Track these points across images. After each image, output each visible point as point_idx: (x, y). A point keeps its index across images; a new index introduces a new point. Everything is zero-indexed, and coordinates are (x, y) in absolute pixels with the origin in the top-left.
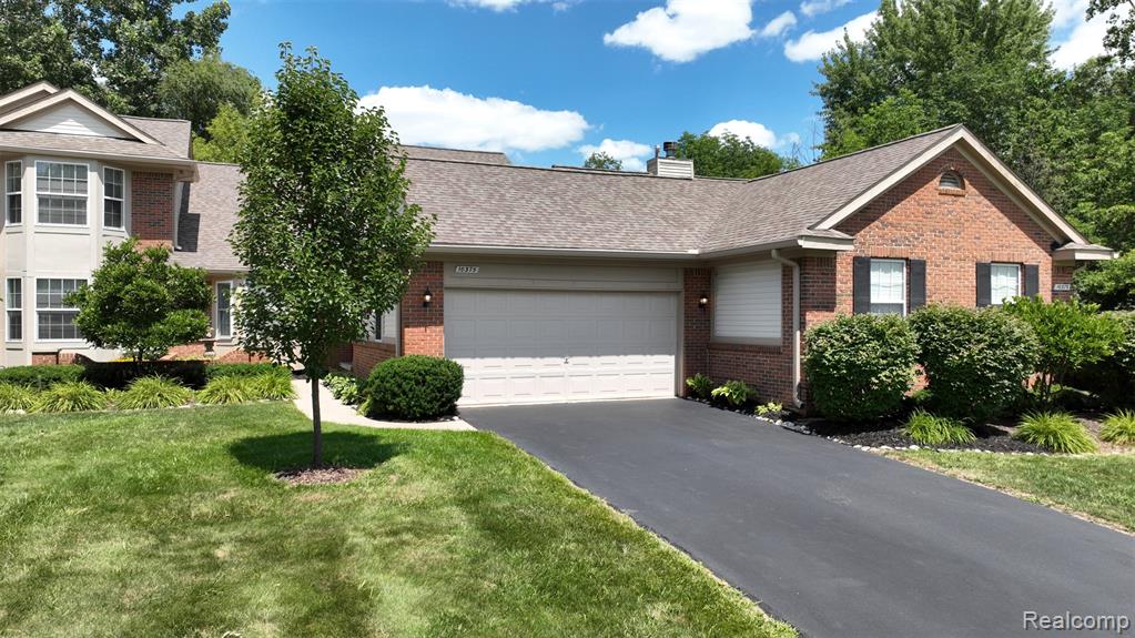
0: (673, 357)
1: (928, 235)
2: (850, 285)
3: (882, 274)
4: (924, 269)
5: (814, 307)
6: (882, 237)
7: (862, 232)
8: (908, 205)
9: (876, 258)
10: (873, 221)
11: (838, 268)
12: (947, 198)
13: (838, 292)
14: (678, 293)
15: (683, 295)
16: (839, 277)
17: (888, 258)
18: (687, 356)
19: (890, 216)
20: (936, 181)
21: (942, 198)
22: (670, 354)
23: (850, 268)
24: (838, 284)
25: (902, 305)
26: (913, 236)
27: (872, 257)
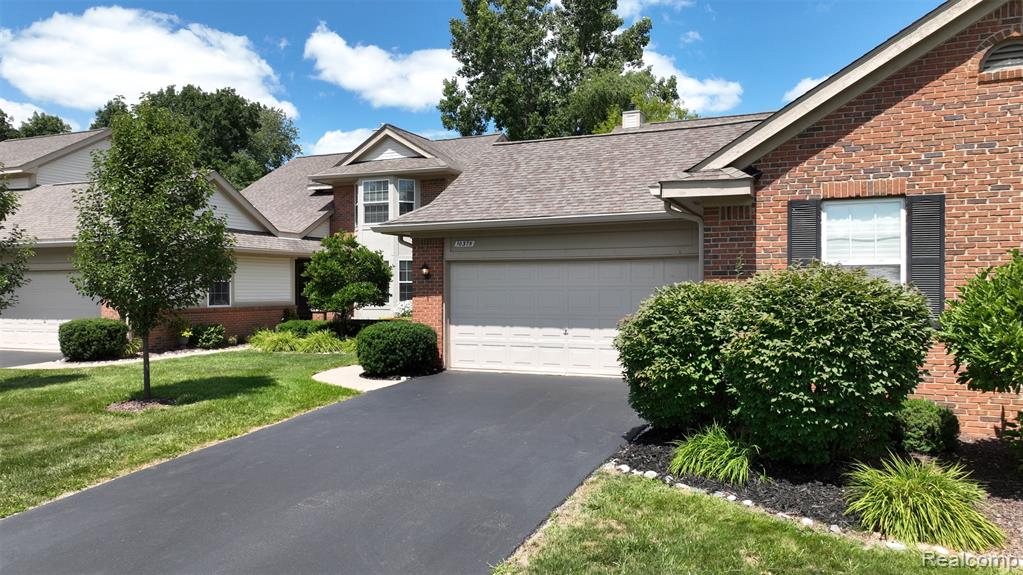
1: (951, 154)
2: (783, 241)
6: (846, 168)
9: (833, 199)
10: (826, 146)
11: (760, 217)
12: (1000, 87)
13: (760, 252)
16: (761, 231)
19: (863, 133)
20: (972, 64)
21: (987, 90)
23: (782, 218)
24: (760, 241)
25: (898, 267)
27: (825, 199)
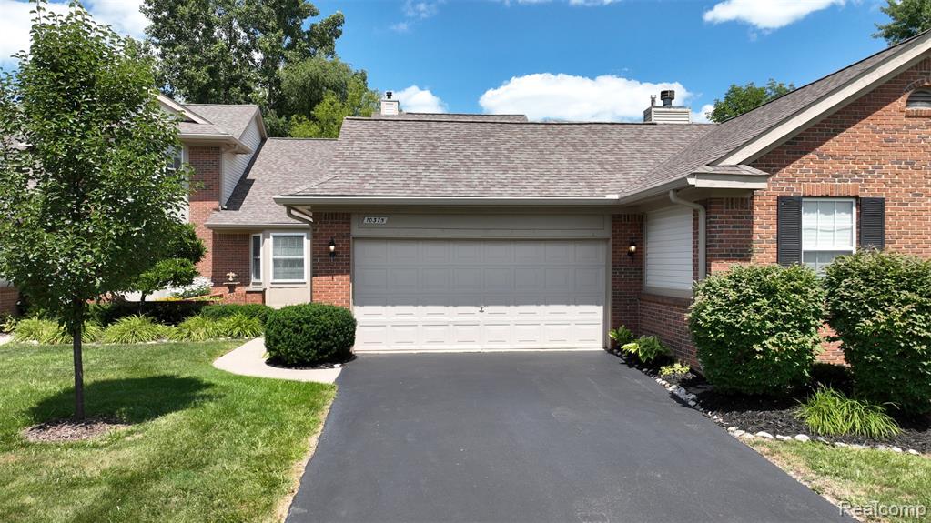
0: (601, 307)
2: (773, 229)
3: (821, 216)
4: (882, 210)
5: (720, 256)
6: (820, 172)
7: (791, 167)
8: (860, 132)
9: (810, 196)
10: (806, 153)
11: (756, 209)
12: (918, 121)
13: (756, 237)
14: (607, 240)
15: (610, 243)
16: (757, 220)
17: (827, 196)
18: (614, 307)
19: (831, 146)
20: (901, 102)
21: (910, 122)
22: (598, 304)
23: (773, 210)
24: (756, 229)
25: (849, 251)
26: (866, 170)
27: (804, 197)
